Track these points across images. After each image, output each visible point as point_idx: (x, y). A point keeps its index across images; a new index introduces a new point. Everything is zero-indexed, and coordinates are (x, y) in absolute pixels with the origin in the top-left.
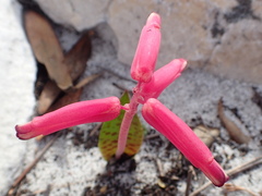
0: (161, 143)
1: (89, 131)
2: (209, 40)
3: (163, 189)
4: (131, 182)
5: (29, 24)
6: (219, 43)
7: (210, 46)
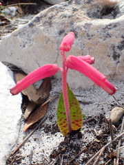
0: (95, 122)
1: (53, 125)
2: (113, 62)
3: (99, 143)
4: (80, 143)
5: (17, 78)
6: (118, 62)
7: (114, 65)
